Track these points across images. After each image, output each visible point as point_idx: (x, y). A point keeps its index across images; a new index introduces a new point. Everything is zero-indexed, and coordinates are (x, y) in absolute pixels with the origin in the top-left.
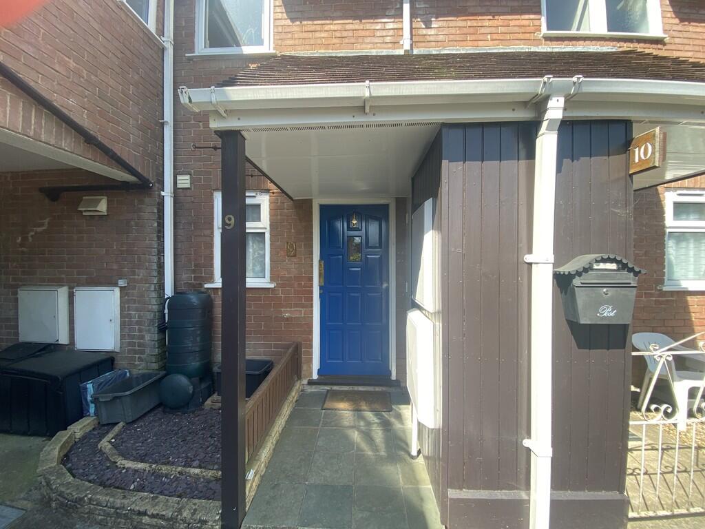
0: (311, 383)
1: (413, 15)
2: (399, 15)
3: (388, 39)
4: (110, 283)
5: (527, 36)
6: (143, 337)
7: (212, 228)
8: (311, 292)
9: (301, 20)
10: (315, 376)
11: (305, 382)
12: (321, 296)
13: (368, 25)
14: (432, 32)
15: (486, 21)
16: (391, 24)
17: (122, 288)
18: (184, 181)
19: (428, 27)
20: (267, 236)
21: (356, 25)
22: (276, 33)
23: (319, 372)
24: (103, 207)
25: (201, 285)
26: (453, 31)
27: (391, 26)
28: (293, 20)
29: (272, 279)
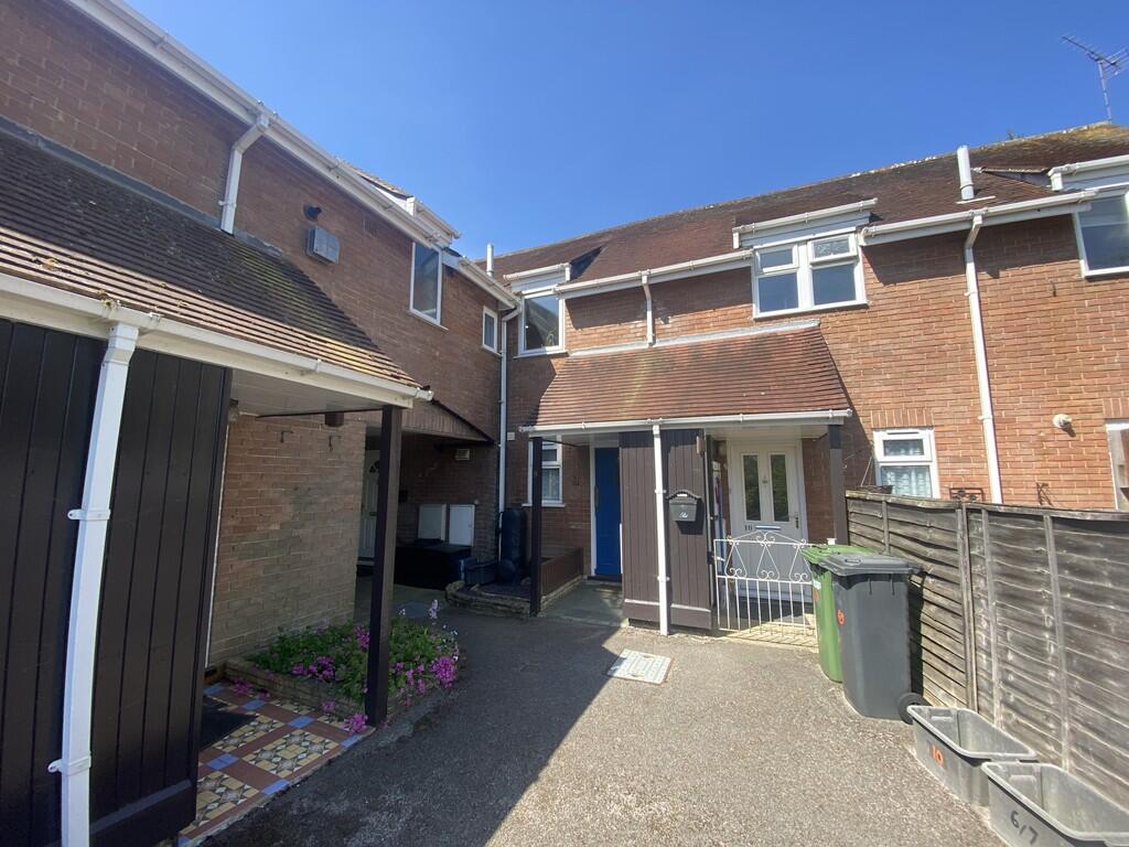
0: (590, 578)
1: (654, 317)
2: (645, 318)
3: (638, 334)
4: (470, 502)
5: (741, 320)
6: (485, 538)
7: (527, 467)
8: (589, 511)
9: (582, 328)
10: (593, 574)
11: (586, 577)
12: (596, 514)
13: (625, 326)
14: (668, 326)
15: (709, 314)
16: (640, 324)
17: (476, 506)
18: (512, 436)
19: (666, 322)
20: (561, 471)
21: (617, 327)
22: (567, 338)
23: (596, 571)
24: (467, 456)
25: (520, 505)
26: (685, 324)
27: (640, 325)
28: (577, 328)
29: (564, 501)
